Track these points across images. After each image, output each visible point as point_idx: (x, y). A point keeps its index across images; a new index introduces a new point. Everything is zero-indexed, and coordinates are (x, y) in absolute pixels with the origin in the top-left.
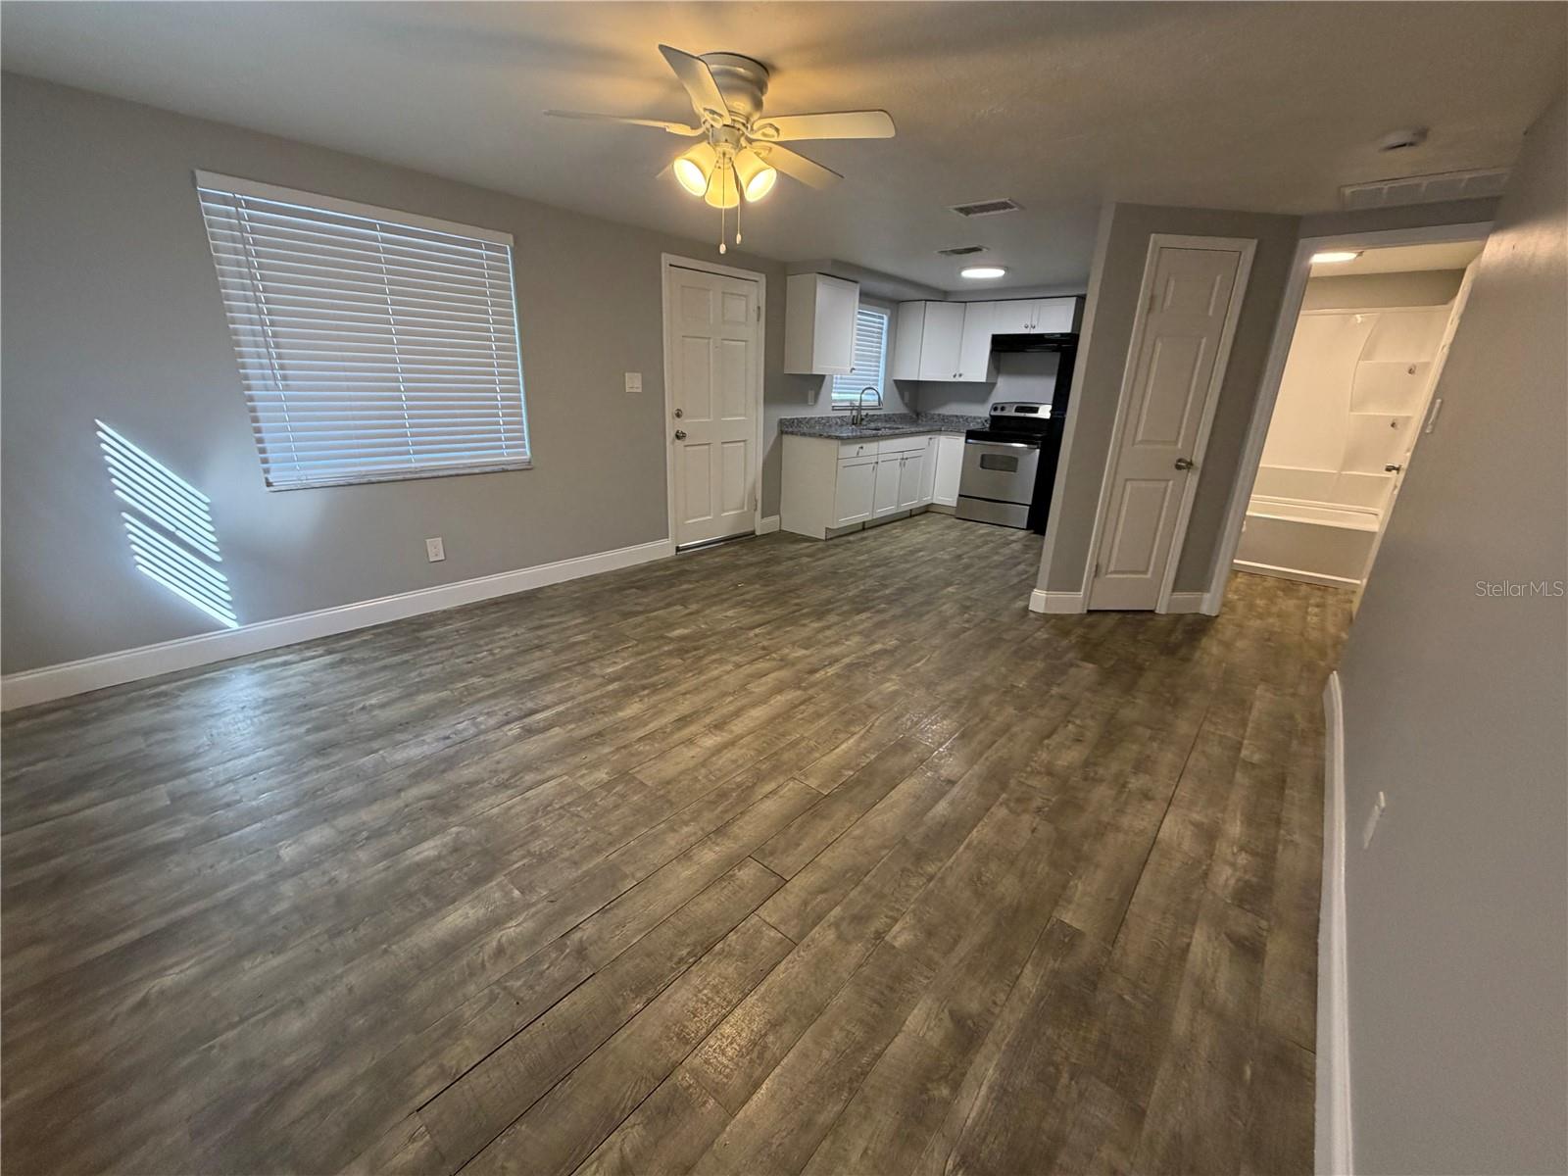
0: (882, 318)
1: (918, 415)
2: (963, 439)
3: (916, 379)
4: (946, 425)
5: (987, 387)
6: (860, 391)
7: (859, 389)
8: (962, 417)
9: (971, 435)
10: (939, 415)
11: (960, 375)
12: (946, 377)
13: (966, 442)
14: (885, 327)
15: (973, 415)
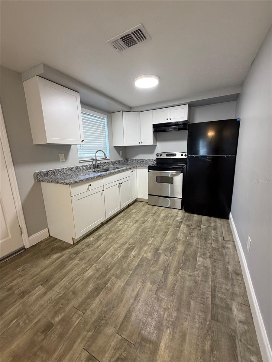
0: (104, 120)
1: (127, 160)
2: (147, 170)
3: (123, 145)
4: (139, 164)
5: (153, 147)
6: (95, 152)
7: (94, 151)
8: (145, 160)
9: (150, 168)
10: (135, 159)
11: (142, 143)
12: (136, 144)
13: (148, 171)
14: (106, 123)
15: (149, 159)
